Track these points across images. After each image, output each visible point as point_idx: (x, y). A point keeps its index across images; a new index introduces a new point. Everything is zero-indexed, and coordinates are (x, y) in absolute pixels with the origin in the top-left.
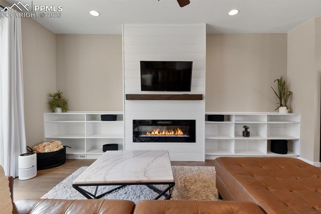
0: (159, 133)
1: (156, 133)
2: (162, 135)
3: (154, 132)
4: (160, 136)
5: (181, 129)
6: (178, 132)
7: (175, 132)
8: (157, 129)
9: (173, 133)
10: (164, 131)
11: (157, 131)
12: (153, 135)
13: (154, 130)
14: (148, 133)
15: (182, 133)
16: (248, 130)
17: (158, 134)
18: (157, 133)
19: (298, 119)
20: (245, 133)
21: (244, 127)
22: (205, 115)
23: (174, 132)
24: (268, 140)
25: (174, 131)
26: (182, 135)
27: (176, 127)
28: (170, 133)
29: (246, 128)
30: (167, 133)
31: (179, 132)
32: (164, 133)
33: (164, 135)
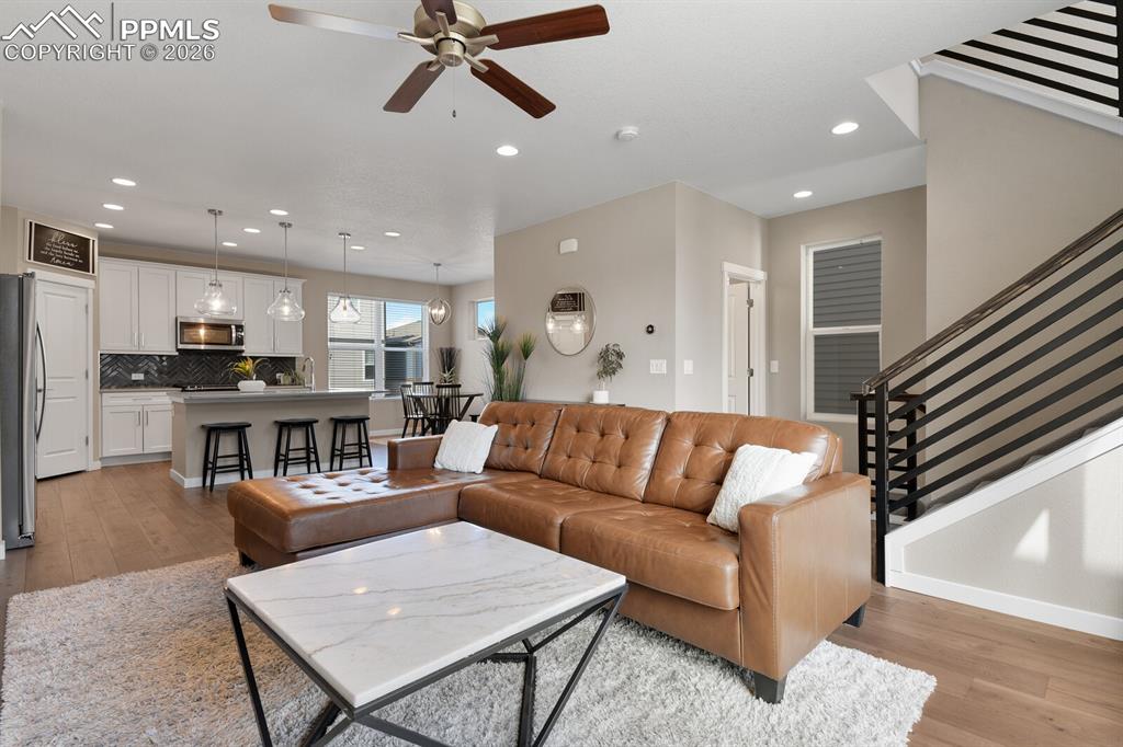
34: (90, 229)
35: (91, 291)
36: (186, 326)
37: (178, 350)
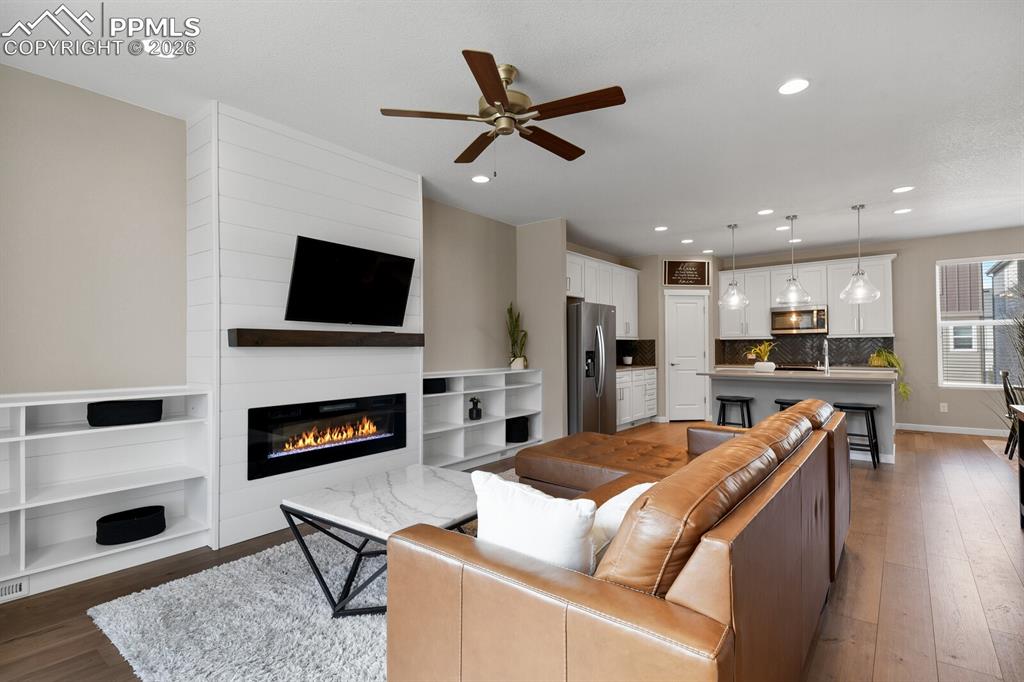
0: (316, 439)
1: (308, 441)
2: (325, 444)
3: (304, 441)
4: (320, 448)
5: (370, 418)
6: (363, 428)
7: (356, 430)
8: (311, 431)
9: (350, 433)
10: (329, 431)
11: (312, 435)
12: (300, 448)
13: (304, 435)
14: (287, 446)
15: (373, 429)
16: (479, 406)
17: (314, 443)
18: (310, 440)
19: (538, 379)
20: (475, 411)
21: (472, 400)
22: (424, 380)
23: (354, 430)
24: (507, 421)
25: (352, 426)
26: (374, 434)
27: (358, 415)
28: (345, 435)
29: (475, 401)
30: (335, 438)
31: (367, 426)
32: (328, 437)
33: (329, 442)
34: (706, 255)
35: (707, 298)
36: (777, 315)
37: (772, 335)
